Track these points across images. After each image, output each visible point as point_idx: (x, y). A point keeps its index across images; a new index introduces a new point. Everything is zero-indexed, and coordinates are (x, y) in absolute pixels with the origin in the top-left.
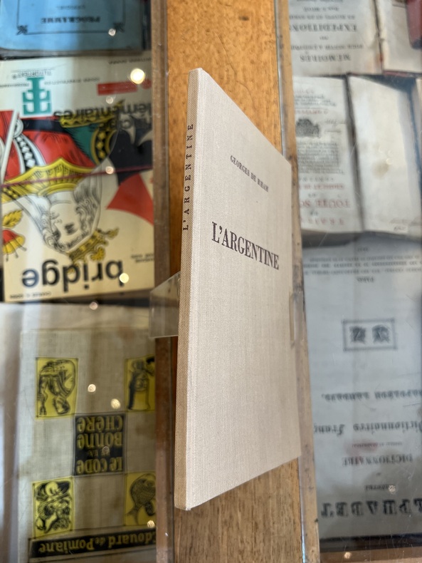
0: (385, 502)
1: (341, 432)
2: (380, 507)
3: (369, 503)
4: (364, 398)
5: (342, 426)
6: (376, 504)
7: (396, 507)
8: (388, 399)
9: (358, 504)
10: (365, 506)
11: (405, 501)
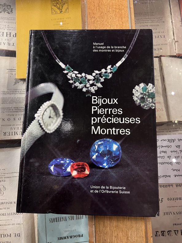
3: (174, 231)
4: (171, 187)
6: (178, 231)
9: (170, 231)
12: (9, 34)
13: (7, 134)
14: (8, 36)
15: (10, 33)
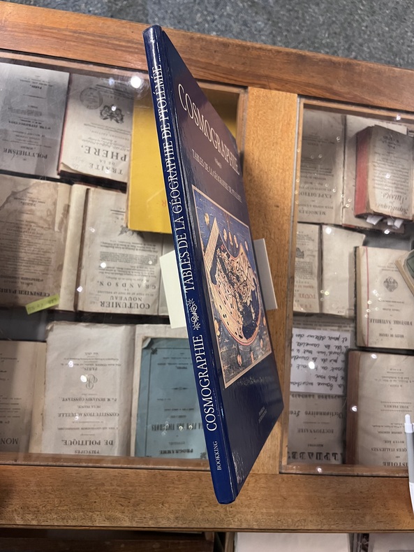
0: (317, 453)
1: (298, 415)
2: (315, 455)
3: (309, 453)
4: (312, 398)
5: (299, 412)
6: (312, 454)
7: (323, 457)
8: (324, 399)
9: (303, 453)
10: (306, 455)
11: (328, 454)
12: (115, 154)
13: (105, 304)
14: (115, 157)
15: (117, 154)
